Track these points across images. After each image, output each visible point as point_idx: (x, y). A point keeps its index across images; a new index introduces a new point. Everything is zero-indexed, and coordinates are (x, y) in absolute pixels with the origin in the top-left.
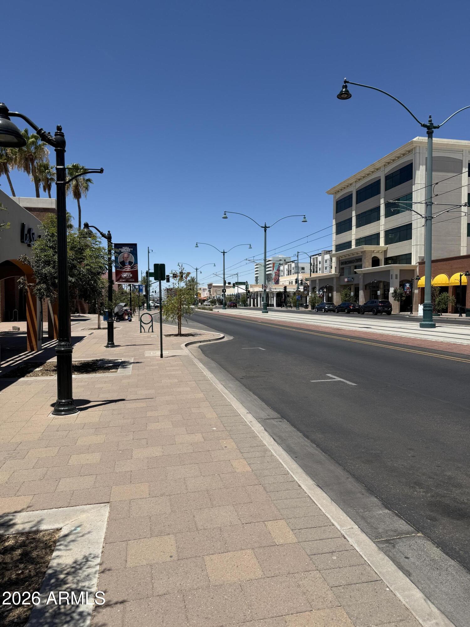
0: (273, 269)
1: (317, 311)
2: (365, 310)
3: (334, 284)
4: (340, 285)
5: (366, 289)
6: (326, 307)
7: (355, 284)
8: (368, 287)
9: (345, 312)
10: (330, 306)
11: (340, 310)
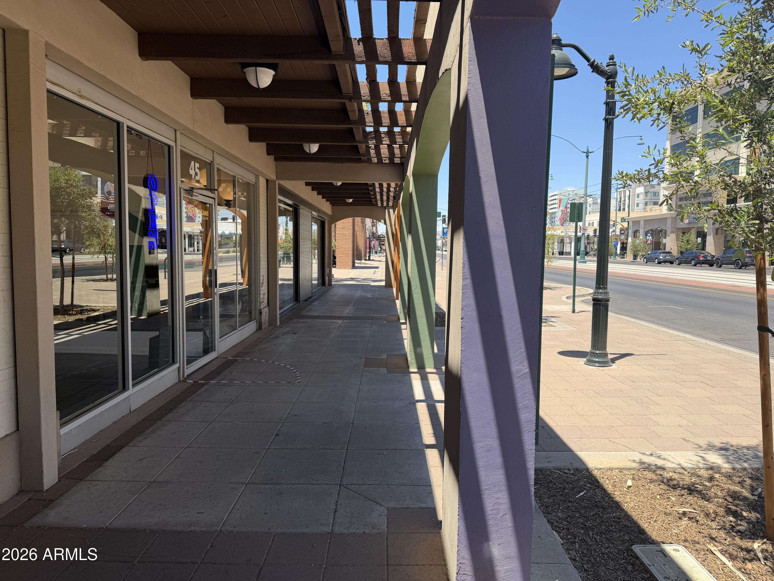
0: (560, 206)
1: (646, 263)
2: (724, 262)
3: (668, 226)
4: (677, 228)
5: (716, 234)
6: (661, 257)
7: (697, 227)
8: (720, 231)
9: (691, 263)
10: (666, 256)
11: (682, 261)
